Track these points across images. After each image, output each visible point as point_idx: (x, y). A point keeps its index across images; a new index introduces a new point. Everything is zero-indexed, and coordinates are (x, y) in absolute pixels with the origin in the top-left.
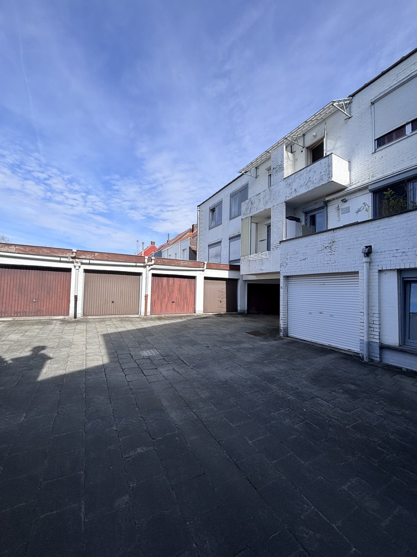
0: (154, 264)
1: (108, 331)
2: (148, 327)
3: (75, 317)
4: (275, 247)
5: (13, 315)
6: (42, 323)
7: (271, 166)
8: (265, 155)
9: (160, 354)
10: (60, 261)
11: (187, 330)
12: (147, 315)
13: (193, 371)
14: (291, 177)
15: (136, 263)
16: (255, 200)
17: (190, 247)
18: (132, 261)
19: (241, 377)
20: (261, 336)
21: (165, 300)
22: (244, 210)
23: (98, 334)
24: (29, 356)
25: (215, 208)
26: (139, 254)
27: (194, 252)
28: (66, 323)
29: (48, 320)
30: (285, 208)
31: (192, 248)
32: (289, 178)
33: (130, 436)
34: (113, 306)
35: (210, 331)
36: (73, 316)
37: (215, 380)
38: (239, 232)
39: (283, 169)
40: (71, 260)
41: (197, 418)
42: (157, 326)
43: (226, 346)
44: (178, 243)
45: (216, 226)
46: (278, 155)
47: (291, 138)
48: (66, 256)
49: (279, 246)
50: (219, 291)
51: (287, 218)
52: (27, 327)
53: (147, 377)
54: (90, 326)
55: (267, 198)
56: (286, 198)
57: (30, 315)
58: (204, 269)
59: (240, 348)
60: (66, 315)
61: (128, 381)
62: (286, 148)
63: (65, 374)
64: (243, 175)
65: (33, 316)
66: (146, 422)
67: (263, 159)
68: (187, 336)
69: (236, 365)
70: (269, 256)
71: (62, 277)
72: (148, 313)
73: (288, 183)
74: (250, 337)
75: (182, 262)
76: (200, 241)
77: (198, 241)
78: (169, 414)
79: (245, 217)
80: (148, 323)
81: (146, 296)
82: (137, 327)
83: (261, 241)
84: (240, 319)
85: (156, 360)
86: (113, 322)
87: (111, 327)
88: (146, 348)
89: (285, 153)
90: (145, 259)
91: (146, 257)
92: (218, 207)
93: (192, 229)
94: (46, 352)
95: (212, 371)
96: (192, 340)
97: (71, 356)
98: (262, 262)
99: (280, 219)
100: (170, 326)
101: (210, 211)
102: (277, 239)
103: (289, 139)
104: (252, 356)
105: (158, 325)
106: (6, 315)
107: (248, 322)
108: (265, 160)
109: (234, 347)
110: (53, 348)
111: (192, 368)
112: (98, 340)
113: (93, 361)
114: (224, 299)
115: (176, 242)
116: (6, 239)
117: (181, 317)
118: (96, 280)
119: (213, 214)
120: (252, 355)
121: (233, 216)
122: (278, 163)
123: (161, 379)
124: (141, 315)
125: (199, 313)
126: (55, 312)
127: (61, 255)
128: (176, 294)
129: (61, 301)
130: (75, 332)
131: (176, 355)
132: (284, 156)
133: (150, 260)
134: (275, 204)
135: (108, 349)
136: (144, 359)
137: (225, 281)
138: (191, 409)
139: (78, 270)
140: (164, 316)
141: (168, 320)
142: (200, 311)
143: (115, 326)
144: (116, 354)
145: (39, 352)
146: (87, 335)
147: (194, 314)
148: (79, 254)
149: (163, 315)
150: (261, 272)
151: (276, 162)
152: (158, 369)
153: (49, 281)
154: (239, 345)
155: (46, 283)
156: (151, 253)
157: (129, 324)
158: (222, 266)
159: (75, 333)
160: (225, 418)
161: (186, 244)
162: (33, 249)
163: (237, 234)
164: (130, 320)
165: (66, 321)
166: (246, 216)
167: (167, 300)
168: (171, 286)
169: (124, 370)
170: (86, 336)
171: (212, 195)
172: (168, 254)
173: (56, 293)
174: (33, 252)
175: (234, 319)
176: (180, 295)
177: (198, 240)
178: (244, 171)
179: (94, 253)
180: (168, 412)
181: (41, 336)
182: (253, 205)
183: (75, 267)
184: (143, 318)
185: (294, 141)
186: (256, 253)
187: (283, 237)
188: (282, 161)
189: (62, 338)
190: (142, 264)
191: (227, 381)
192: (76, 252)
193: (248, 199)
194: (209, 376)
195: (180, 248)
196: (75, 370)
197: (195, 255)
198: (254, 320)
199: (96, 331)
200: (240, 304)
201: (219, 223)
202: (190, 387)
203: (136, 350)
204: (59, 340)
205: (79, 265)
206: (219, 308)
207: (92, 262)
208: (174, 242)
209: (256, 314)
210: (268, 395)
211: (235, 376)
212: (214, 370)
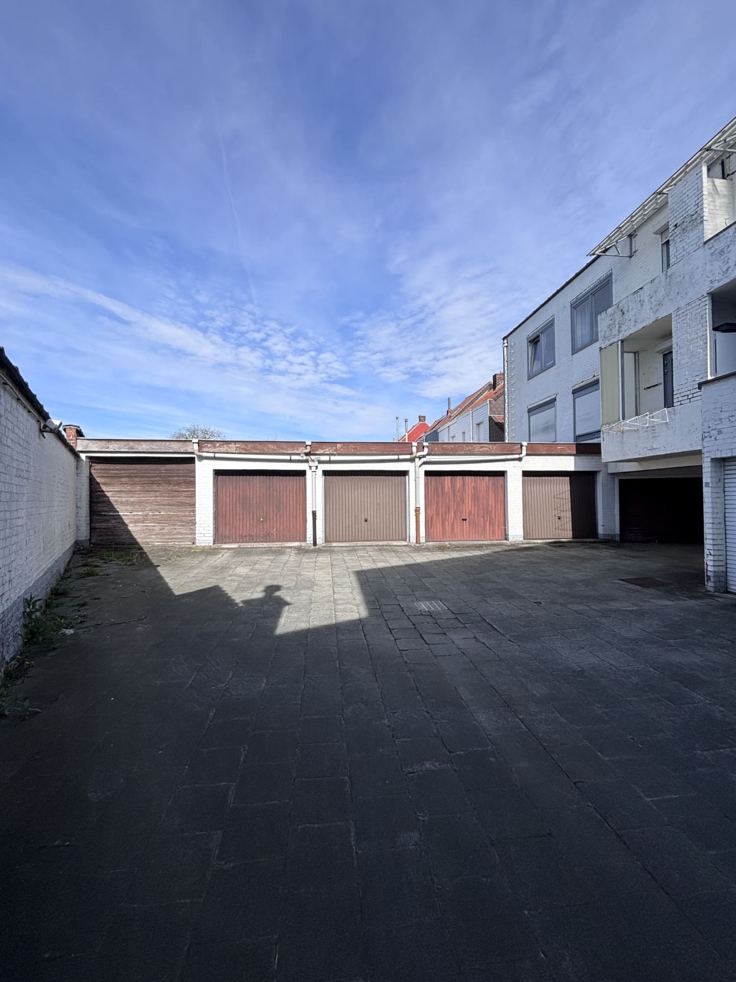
0: (428, 454)
1: (362, 566)
2: (424, 563)
3: (315, 543)
4: (686, 397)
5: (238, 540)
6: (272, 552)
7: (668, 222)
8: (654, 200)
9: (449, 609)
10: (291, 461)
11: (493, 570)
12: (421, 542)
13: (513, 645)
14: (724, 235)
15: (398, 455)
16: (630, 304)
17: (490, 417)
18: (392, 452)
19: (616, 667)
20: (658, 588)
21: (450, 516)
22: (604, 330)
23: (349, 570)
24: (263, 598)
25: (538, 336)
26: (400, 440)
27: (499, 426)
28: (303, 553)
29: (280, 548)
30: (711, 307)
31: (495, 420)
32: (718, 237)
33: (411, 739)
34: (366, 526)
35: (540, 574)
36: (312, 542)
37: (559, 665)
38: (594, 376)
39: (702, 222)
40: (305, 458)
41: (527, 730)
42: (439, 561)
43: (577, 603)
44: (467, 414)
45: (542, 371)
46: (686, 194)
47: (721, 143)
48: (297, 452)
49: (695, 395)
50: (556, 496)
51: (715, 329)
52: (256, 558)
53: (431, 646)
54: (336, 557)
55: (661, 295)
56: (712, 285)
57: (258, 540)
58: (521, 456)
59: (610, 610)
60: (302, 541)
61: (400, 650)
62: (709, 170)
63: (309, 629)
64: (601, 258)
65: (262, 542)
66: (435, 721)
67: (646, 213)
68: (496, 582)
69: (603, 642)
70: (671, 419)
71: (295, 484)
72: (423, 540)
73: (716, 250)
74: (631, 589)
75: (477, 446)
76: (510, 404)
77: (506, 404)
78: (473, 714)
79: (608, 343)
80: (422, 555)
81: (417, 510)
82: (405, 561)
83: (648, 388)
84: (606, 553)
85: (442, 619)
86: (369, 553)
87: (366, 559)
88: (423, 597)
89: (705, 184)
90: (412, 446)
91: (415, 444)
92: (544, 333)
93: (492, 383)
94: (282, 594)
95: (551, 649)
96: (504, 588)
97: (314, 602)
98: (653, 433)
99: (696, 335)
100: (462, 563)
101: (529, 344)
102: (690, 379)
103: (717, 147)
104: (639, 628)
105: (440, 559)
106: (231, 540)
107: (622, 559)
108: (652, 212)
109: (594, 607)
110: (289, 588)
111: (509, 640)
112: (348, 579)
113: (345, 611)
114: (568, 512)
115: (464, 412)
116: (221, 434)
117: (479, 547)
118: (341, 486)
119: (536, 349)
120: (638, 625)
121: (579, 344)
122: (687, 210)
123: (455, 653)
124: (411, 542)
125: (514, 539)
126: (288, 536)
127: (292, 452)
128: (468, 505)
129: (295, 519)
130: (316, 566)
131: (477, 613)
132: (702, 191)
133: (421, 448)
134: (682, 305)
135: (365, 595)
136: (422, 615)
137: (569, 478)
138: (513, 711)
139: (315, 472)
140: (450, 544)
141: (457, 552)
142: (516, 535)
143: (372, 559)
144: (377, 603)
145: (274, 593)
146: (334, 572)
147: (505, 541)
148: (316, 447)
149: (447, 543)
150: (651, 454)
151: (681, 210)
152: (447, 634)
153: (278, 491)
154: (607, 604)
155: (275, 493)
156: (420, 437)
157: (393, 557)
158: (559, 448)
159: (316, 568)
160: (585, 741)
161: (483, 413)
162: (257, 446)
163: (590, 381)
164: (393, 550)
165: (303, 549)
166: (609, 340)
167: (453, 516)
168: (458, 492)
169: (392, 630)
170: (332, 574)
171: (532, 312)
172: (449, 434)
173: (288, 508)
174: (256, 450)
175: (591, 552)
176: (476, 507)
177: (507, 402)
178: (600, 251)
179: (335, 445)
180: (472, 711)
181: (273, 570)
182: (626, 316)
183: (310, 467)
184: (414, 548)
185: (729, 148)
186: (637, 414)
187: (707, 372)
188: (699, 205)
189: (299, 574)
190: (408, 457)
191: (583, 671)
192: (310, 446)
193: (612, 306)
194: (545, 657)
195: (472, 422)
196: (322, 624)
197: (501, 432)
198: (637, 554)
199: (344, 565)
200: (603, 523)
201: (549, 364)
202: (509, 672)
203: (408, 600)
204: (297, 577)
205: (316, 465)
206: (557, 530)
207: (333, 458)
208: (459, 412)
209: (643, 542)
210: (685, 712)
211: (601, 662)
212: (554, 648)
